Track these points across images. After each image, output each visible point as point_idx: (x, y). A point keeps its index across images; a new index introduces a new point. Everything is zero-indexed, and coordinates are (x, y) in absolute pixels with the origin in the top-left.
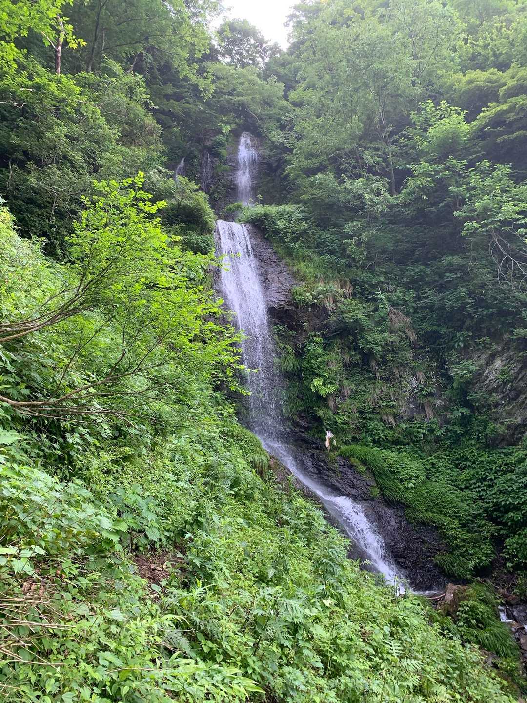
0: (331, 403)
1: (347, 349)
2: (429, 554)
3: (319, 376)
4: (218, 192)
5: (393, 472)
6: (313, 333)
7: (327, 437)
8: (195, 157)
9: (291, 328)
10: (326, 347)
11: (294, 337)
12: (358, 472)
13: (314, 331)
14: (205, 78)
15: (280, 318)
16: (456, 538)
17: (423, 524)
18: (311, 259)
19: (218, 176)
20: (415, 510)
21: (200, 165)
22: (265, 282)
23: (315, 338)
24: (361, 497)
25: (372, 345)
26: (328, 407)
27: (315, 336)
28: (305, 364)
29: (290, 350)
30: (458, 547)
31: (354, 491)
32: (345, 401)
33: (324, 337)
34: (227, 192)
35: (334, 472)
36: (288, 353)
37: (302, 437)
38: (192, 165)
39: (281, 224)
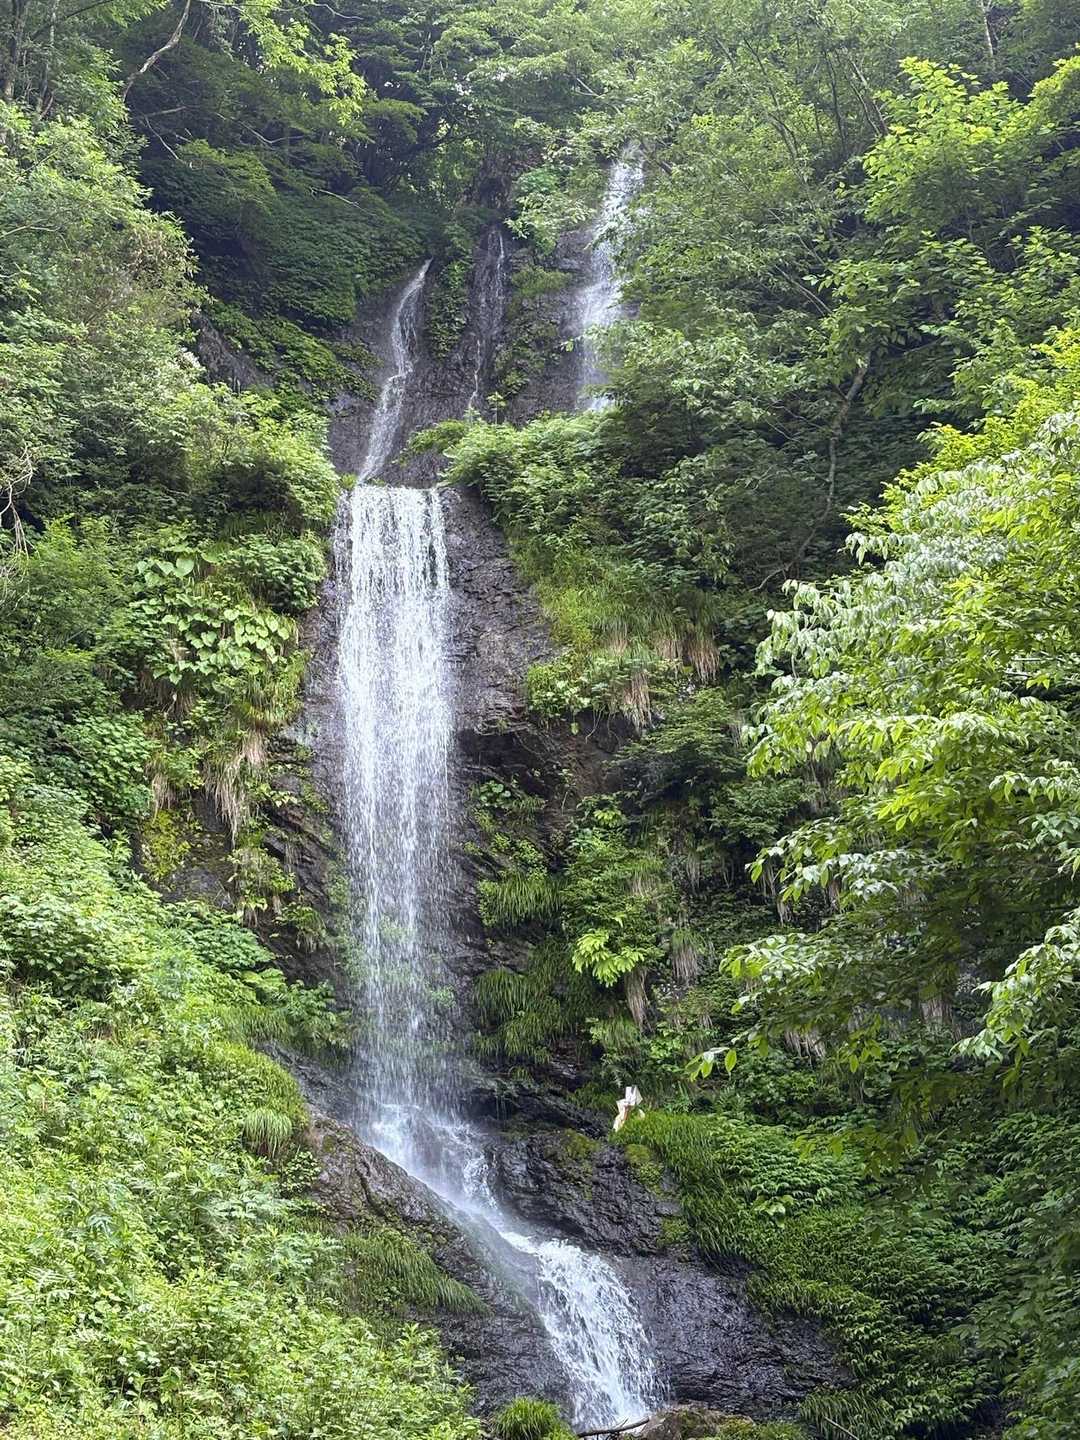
0: (637, 1003)
1: (689, 840)
2: (793, 1393)
3: (599, 923)
4: (519, 368)
5: (732, 1176)
6: (593, 800)
7: (621, 1104)
8: (457, 255)
9: (532, 789)
10: (634, 835)
11: (540, 816)
12: (639, 1181)
13: (599, 791)
14: (330, 60)
15: (496, 762)
16: (869, 1346)
17: (790, 1312)
18: (596, 576)
19: (522, 310)
20: (771, 1274)
21: (470, 281)
22: (466, 656)
23: (598, 814)
24: (633, 1246)
25: (744, 819)
26: (628, 1015)
27: (602, 805)
28: (568, 894)
29: (532, 854)
30: (873, 1370)
31: (615, 1234)
32: (684, 994)
33: (628, 807)
34: (549, 362)
35: (576, 1183)
36: (526, 864)
37: (549, 1108)
38: (446, 286)
39: (533, 478)
